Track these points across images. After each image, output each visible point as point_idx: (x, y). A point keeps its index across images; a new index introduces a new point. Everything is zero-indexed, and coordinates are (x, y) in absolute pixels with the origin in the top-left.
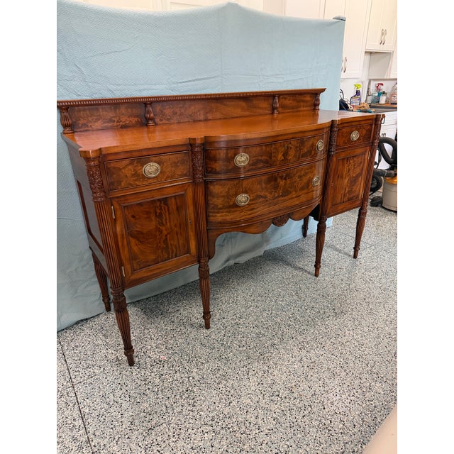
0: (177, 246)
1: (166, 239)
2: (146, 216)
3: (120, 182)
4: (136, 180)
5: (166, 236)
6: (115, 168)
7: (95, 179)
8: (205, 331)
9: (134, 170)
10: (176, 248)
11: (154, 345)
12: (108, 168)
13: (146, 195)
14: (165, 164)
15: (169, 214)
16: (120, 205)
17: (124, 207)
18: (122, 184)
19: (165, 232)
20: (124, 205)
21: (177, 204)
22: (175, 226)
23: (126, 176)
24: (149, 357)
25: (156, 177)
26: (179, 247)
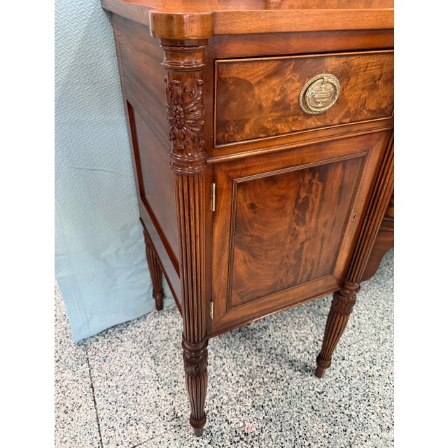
0: (316, 262)
1: (301, 248)
2: (275, 205)
3: (241, 124)
4: (278, 120)
5: (303, 243)
6: (238, 82)
7: (186, 112)
8: (315, 380)
9: (283, 90)
10: (312, 265)
11: (233, 395)
12: (222, 81)
13: (289, 157)
14: (353, 80)
15: (322, 200)
16: (230, 180)
17: (240, 185)
18: (247, 129)
19: (302, 237)
20: (239, 180)
21: (343, 179)
22: (325, 225)
23: (260, 107)
24: (227, 420)
25: (325, 112)
26: (319, 263)
